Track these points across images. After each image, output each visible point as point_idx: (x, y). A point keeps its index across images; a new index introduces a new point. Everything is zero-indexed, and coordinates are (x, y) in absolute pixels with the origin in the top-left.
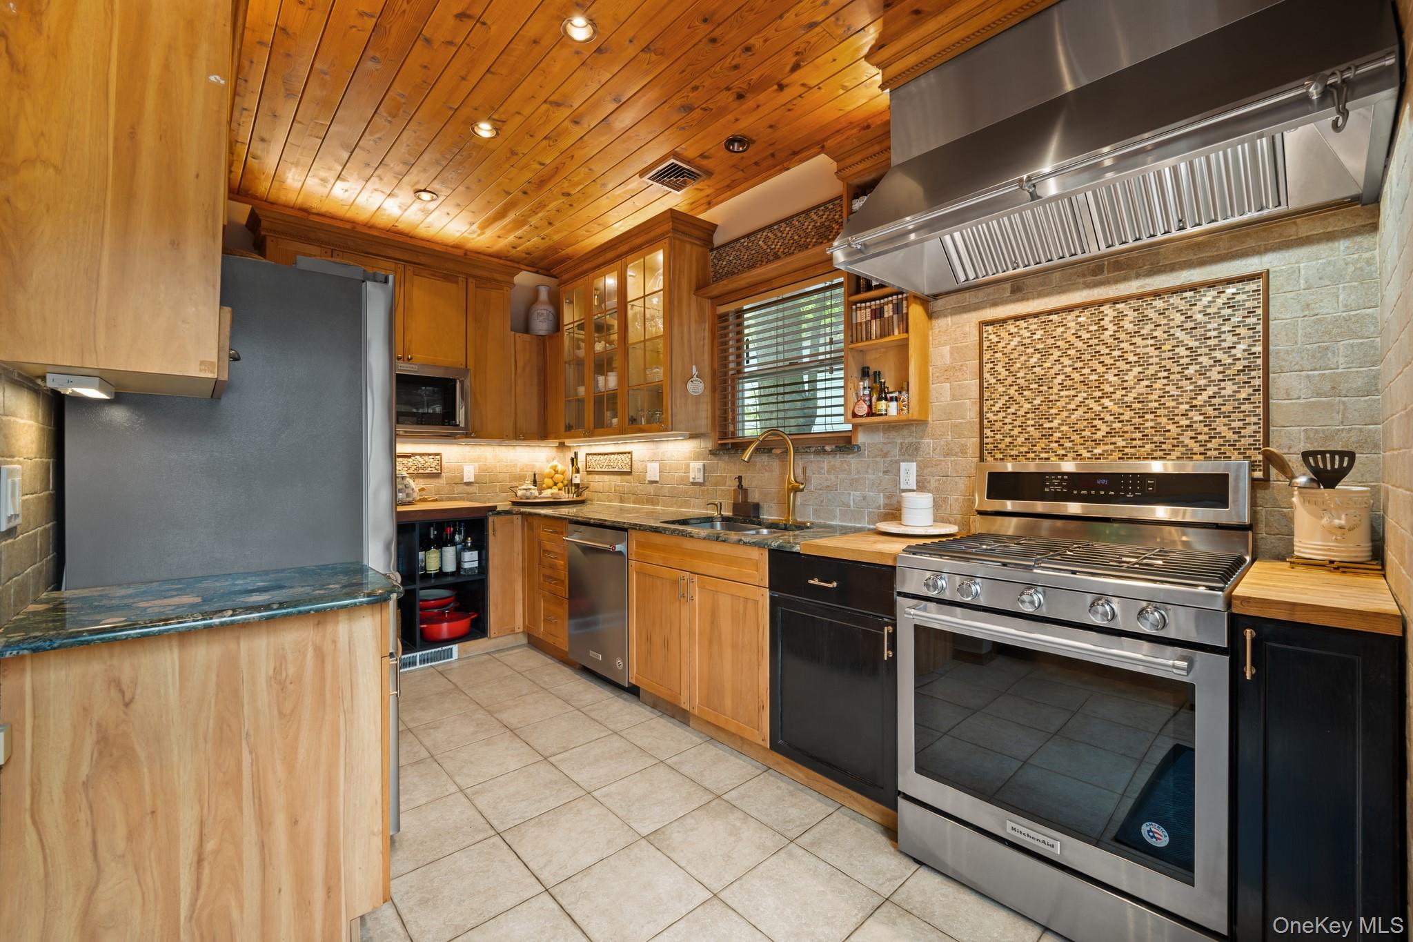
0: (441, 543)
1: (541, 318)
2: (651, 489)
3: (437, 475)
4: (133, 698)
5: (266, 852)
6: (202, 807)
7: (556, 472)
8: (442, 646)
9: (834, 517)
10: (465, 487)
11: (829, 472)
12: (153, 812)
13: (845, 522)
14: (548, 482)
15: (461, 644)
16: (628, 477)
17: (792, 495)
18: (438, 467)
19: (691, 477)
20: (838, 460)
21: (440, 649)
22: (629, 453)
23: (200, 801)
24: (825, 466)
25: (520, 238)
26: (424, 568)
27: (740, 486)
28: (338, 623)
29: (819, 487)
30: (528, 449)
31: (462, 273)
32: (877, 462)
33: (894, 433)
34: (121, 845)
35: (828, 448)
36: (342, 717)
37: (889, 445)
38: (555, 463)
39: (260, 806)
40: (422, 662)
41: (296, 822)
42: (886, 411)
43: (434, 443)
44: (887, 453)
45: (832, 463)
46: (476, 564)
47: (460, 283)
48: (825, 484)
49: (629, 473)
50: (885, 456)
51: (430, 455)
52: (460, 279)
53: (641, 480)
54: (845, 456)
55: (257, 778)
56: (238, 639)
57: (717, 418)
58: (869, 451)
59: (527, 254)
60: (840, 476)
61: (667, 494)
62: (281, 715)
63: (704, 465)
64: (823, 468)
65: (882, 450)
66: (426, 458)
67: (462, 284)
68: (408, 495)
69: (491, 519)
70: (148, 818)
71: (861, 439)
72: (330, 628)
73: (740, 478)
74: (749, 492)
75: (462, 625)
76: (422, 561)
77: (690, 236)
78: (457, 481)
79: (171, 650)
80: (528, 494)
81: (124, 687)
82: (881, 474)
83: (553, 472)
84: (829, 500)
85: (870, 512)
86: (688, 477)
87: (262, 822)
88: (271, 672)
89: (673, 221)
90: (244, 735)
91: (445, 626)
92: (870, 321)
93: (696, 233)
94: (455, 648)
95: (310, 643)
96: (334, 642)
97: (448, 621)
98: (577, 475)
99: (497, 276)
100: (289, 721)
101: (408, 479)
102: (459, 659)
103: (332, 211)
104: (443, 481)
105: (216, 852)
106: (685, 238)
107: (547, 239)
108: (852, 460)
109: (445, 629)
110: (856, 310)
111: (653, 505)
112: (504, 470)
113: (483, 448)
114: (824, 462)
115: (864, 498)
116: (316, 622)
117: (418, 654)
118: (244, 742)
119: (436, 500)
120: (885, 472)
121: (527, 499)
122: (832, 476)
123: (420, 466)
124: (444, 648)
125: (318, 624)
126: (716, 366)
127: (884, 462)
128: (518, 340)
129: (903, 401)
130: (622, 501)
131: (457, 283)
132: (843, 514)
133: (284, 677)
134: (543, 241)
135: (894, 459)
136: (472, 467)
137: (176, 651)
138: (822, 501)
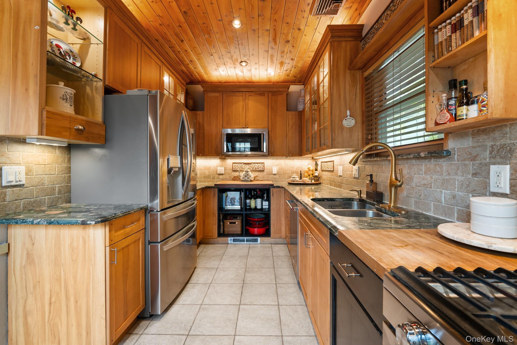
0: (256, 197)
1: (301, 103)
2: (339, 179)
3: (263, 171)
4: (34, 243)
5: (68, 309)
6: (51, 285)
7: (309, 170)
8: (254, 237)
9: (429, 210)
10: (273, 176)
11: (426, 173)
12: (39, 282)
13: (438, 214)
14: (306, 174)
15: (261, 238)
16: (333, 173)
17: (393, 189)
18: (263, 168)
19: (354, 174)
20: (432, 164)
21: (253, 238)
22: (332, 161)
23: (50, 283)
24: (423, 168)
25: (287, 70)
26: (250, 206)
27: (371, 181)
28: (90, 229)
29: (418, 185)
30: (299, 160)
31: (266, 91)
32: (466, 165)
33: (484, 137)
34: (32, 290)
35: (422, 155)
36: (91, 267)
37: (478, 149)
38: (310, 166)
39: (66, 291)
40: (247, 241)
41: (77, 302)
42: (467, 116)
43: (262, 159)
44: (476, 156)
45: (428, 166)
46: (267, 207)
47: (266, 95)
48: (423, 182)
49: (333, 171)
50: (474, 159)
51: (260, 163)
52: (266, 94)
53: (336, 175)
54: (438, 160)
55: (65, 281)
56: (60, 229)
57: (364, 139)
58: (458, 155)
59: (295, 77)
60: (434, 177)
61: (345, 183)
62: (73, 260)
63: (359, 167)
64: (421, 170)
65: (471, 154)
66: (259, 164)
67: (266, 96)
68: (248, 178)
69: (271, 189)
70: (38, 283)
71: (451, 145)
72: (87, 230)
73: (371, 176)
74: (378, 185)
75: (262, 230)
76: (249, 203)
77: (345, 37)
78: (270, 173)
79: (43, 229)
80: (294, 179)
81: (33, 239)
82: (470, 176)
83: (308, 170)
84: (426, 195)
85: (459, 210)
86: (352, 174)
87: (67, 298)
88: (69, 243)
89: (331, 32)
90: (62, 264)
91: (256, 229)
92: (451, 36)
93: (350, 34)
94: (259, 239)
95: (81, 236)
96: (89, 236)
97: (258, 228)
98: (316, 172)
99: (281, 90)
100: (75, 263)
101: (249, 172)
102: (260, 243)
103: (226, 80)
104: (265, 173)
105: (55, 303)
106: (341, 39)
107: (297, 67)
108: (444, 163)
109: (256, 230)
110: (438, 32)
111: (340, 188)
112: (289, 169)
113: (280, 160)
114: (422, 165)
115: (454, 197)
116: (83, 228)
117: (246, 238)
118: (62, 266)
119: (262, 180)
120: (474, 175)
121: (294, 181)
122: (428, 176)
123: (257, 167)
124: (255, 238)
125: (84, 228)
126: (364, 109)
127: (473, 165)
128: (289, 114)
129: (483, 101)
130: (331, 185)
131: (265, 96)
132: (436, 208)
133: (73, 246)
134: (295, 69)
135: (484, 161)
136: (276, 168)
137: (44, 229)
138: (420, 196)
